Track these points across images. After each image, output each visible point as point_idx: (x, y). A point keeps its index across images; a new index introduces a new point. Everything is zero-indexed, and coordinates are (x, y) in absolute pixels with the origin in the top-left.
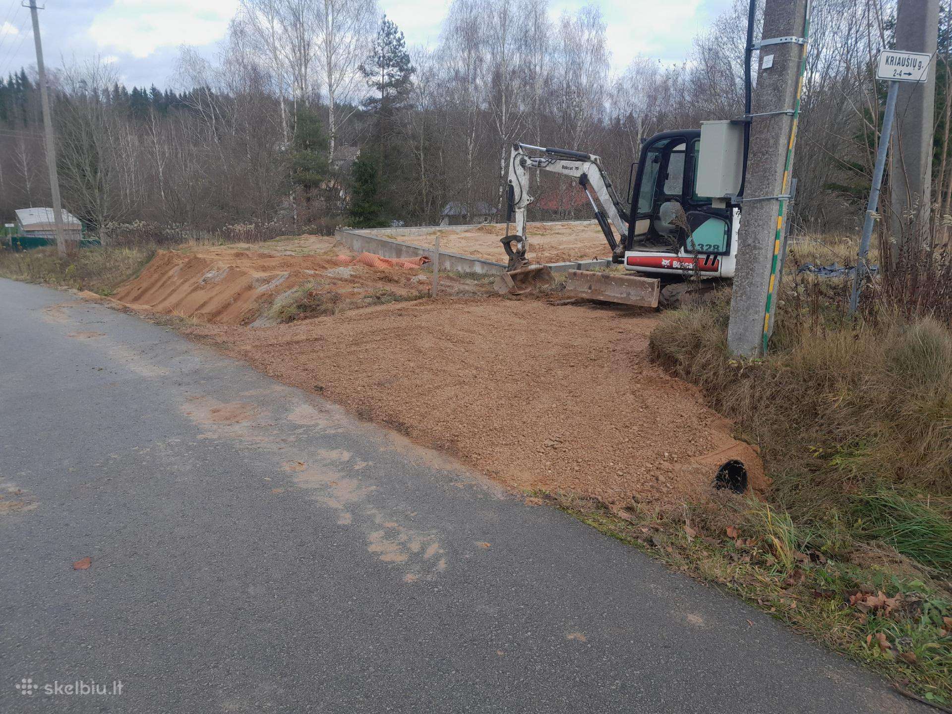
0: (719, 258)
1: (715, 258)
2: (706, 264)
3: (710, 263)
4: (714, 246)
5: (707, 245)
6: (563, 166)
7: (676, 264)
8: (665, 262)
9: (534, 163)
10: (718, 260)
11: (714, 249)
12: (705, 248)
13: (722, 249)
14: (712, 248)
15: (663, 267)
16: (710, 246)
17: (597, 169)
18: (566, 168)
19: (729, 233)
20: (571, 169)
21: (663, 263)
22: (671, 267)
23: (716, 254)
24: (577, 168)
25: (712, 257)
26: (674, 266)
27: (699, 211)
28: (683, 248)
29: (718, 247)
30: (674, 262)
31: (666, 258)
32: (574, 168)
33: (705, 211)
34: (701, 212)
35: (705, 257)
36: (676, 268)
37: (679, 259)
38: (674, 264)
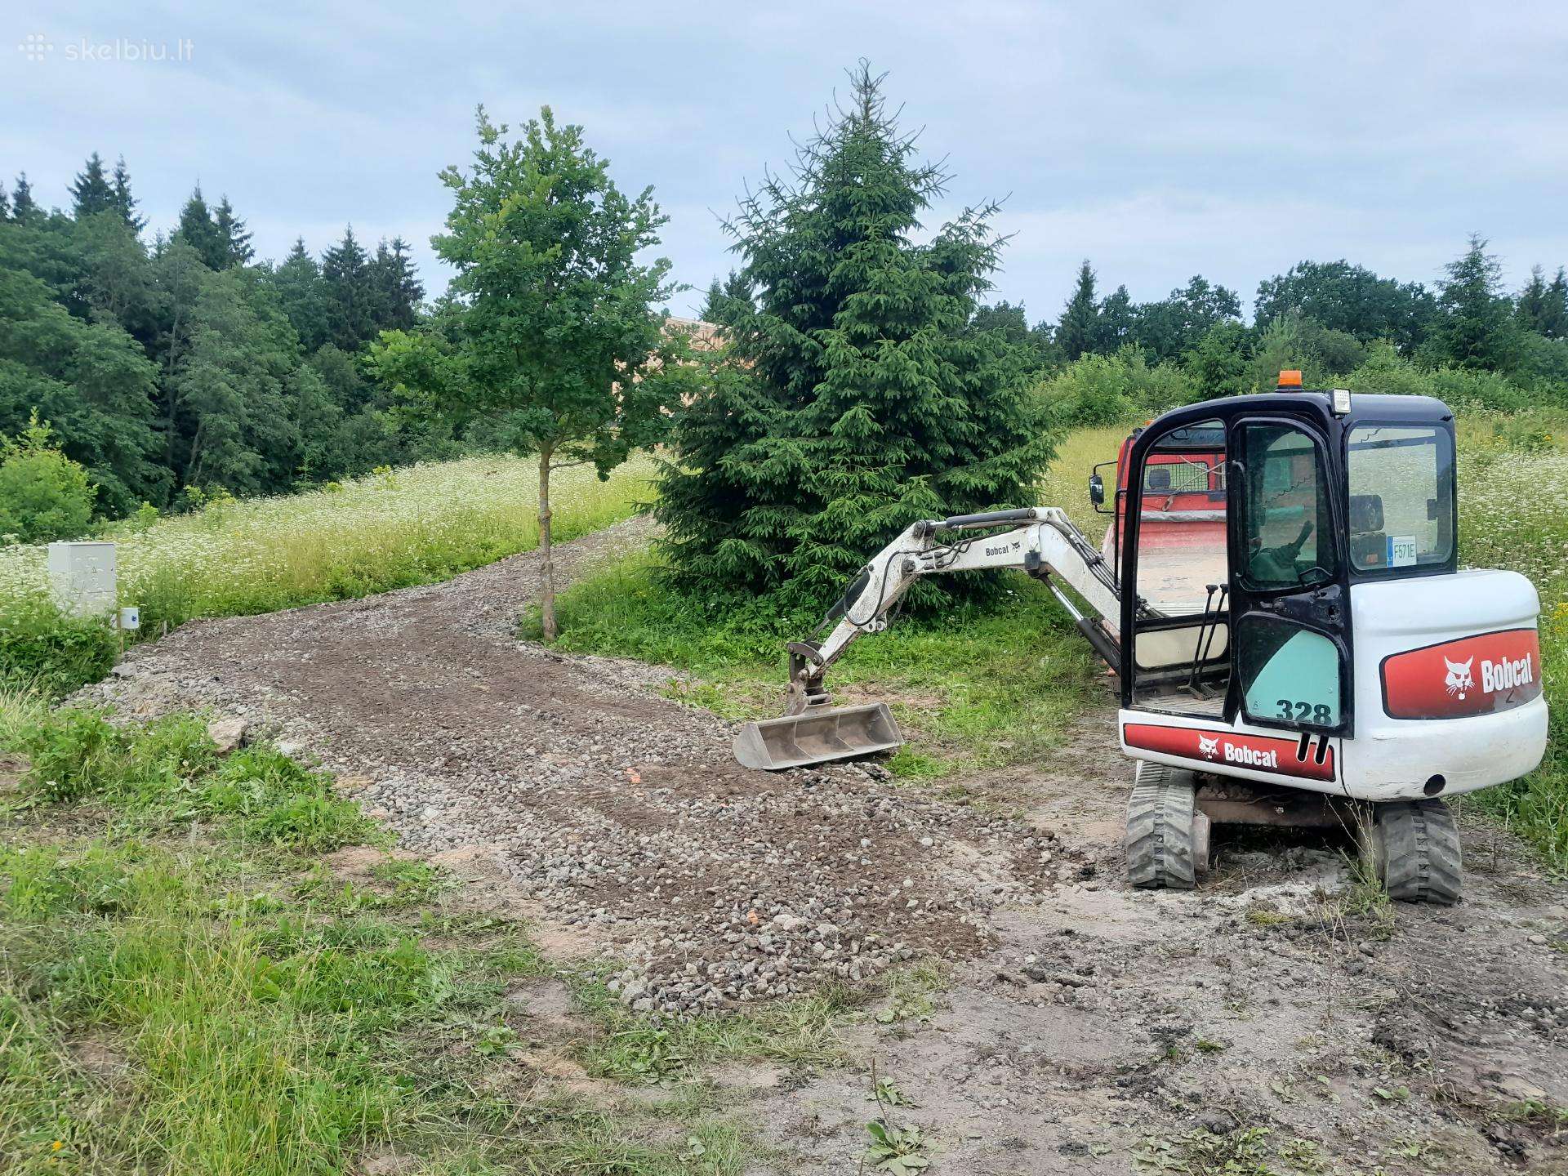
0: (1333, 742)
1: (1324, 741)
2: (1302, 756)
3: (1312, 754)
4: (1317, 708)
5: (1299, 705)
6: (988, 551)
7: (1231, 753)
8: (1207, 745)
9: (929, 562)
10: (1330, 747)
11: (1317, 718)
12: (1296, 713)
13: (1336, 717)
14: (1313, 713)
15: (1200, 756)
16: (1308, 708)
17: (1058, 534)
18: (996, 551)
20: (1005, 550)
21: (1203, 747)
23: (1326, 733)
24: (1016, 545)
25: (1315, 739)
27: (1267, 610)
28: (1240, 711)
29: (1325, 710)
30: (1227, 745)
31: (1210, 734)
32: (1011, 547)
33: (1280, 612)
34: (1269, 615)
35: (1297, 736)
36: (1234, 764)
37: (1239, 740)
38: (1227, 752)
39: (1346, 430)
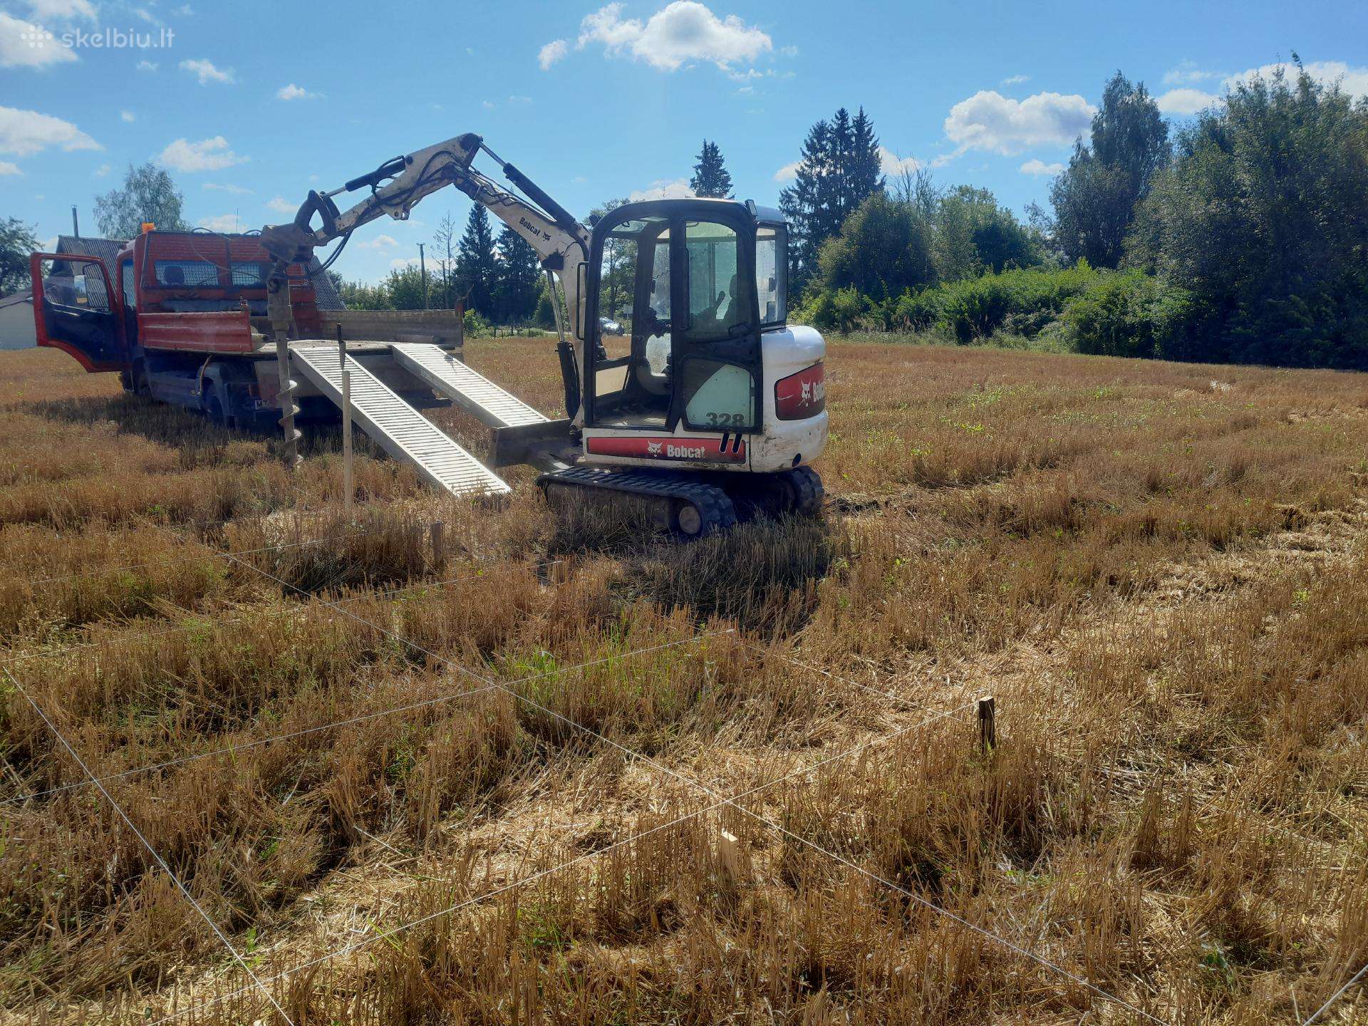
0: (745, 438)
1: (739, 437)
2: (723, 449)
3: (730, 446)
4: (735, 416)
5: (722, 416)
7: (671, 451)
8: (653, 448)
10: (743, 441)
11: (734, 423)
12: (720, 421)
13: (748, 421)
14: (732, 419)
15: (651, 456)
16: (728, 417)
19: (757, 392)
21: (650, 449)
22: (664, 456)
23: (740, 431)
25: (732, 437)
26: (669, 455)
28: (680, 422)
29: (742, 417)
30: (669, 446)
31: (656, 440)
35: (720, 436)
36: (674, 458)
37: (677, 442)
38: (669, 451)
39: (756, 227)
